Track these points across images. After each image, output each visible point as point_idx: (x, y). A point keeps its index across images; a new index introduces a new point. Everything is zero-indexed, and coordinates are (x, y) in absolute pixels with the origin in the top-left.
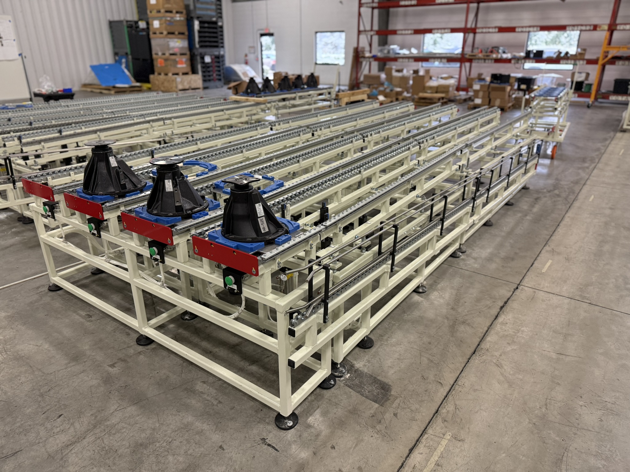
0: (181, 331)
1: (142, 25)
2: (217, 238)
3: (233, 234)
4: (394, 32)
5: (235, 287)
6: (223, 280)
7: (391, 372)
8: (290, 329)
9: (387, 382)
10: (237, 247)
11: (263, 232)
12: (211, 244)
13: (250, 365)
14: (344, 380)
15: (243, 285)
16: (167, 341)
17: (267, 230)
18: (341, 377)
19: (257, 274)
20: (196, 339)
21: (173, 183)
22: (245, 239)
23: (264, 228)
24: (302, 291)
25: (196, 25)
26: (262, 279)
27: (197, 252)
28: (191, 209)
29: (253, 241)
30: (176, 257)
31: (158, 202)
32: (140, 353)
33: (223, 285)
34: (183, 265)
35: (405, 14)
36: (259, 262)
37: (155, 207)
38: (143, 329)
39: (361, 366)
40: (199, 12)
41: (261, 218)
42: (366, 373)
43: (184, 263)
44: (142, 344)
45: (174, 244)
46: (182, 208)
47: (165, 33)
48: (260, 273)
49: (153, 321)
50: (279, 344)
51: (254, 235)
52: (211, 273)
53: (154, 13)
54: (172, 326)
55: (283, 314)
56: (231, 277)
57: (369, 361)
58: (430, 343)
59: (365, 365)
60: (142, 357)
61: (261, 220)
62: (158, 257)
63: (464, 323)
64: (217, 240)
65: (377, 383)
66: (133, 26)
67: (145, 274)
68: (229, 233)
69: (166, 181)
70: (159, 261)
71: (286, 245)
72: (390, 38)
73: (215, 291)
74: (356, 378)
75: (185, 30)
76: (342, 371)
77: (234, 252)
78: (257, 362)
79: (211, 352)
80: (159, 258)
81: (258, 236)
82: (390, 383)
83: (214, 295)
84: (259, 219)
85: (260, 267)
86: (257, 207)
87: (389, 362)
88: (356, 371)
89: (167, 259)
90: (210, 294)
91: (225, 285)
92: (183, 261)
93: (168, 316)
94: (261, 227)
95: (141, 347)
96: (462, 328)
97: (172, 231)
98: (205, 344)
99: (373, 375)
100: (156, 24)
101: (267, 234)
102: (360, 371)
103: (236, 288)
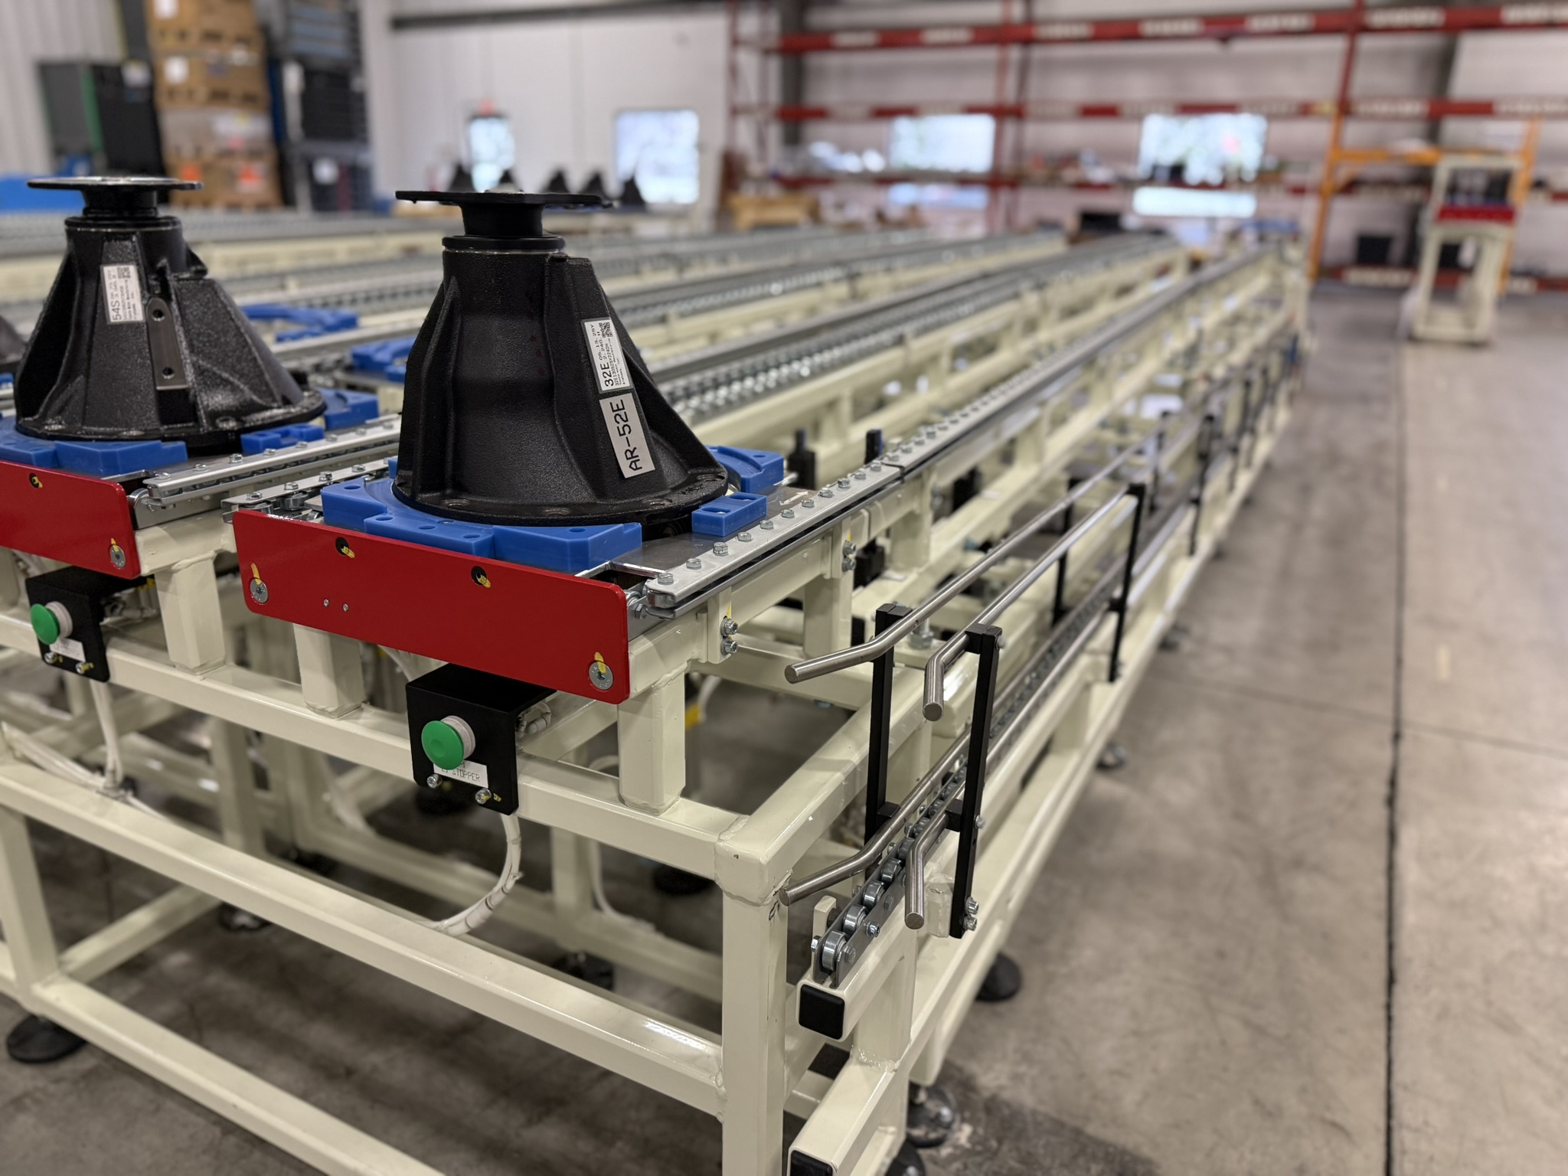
0: (218, 980)
1: (135, 74)
2: (376, 510)
3: (460, 489)
4: (821, 114)
5: (477, 775)
6: (406, 746)
7: (1130, 1097)
8: (809, 997)
9: (1130, 1146)
10: (493, 547)
11: (628, 473)
12: (341, 542)
13: (529, 1123)
14: (952, 1158)
15: (519, 761)
16: (145, 1042)
17: (647, 465)
18: (937, 1143)
19: (619, 692)
20: (280, 1015)
21: (146, 287)
22: (536, 507)
23: (631, 455)
24: (837, 778)
25: (293, 78)
26: (641, 720)
27: (261, 599)
28: (238, 412)
29: (577, 518)
30: (164, 648)
31: (69, 377)
32: (17, 1103)
33: (407, 773)
34: (196, 679)
35: (847, 73)
36: (631, 622)
37: (58, 404)
38: (39, 990)
39: (1004, 1080)
40: (301, 46)
41: (616, 400)
42: (1034, 1113)
43: (203, 668)
44: (34, 1054)
45: (145, 570)
46: (194, 407)
47: (202, 93)
48: (637, 686)
49: (89, 951)
50: (726, 1067)
51: (581, 493)
52: (340, 713)
53: (170, 42)
54: (177, 960)
55: (765, 911)
56: (454, 722)
57: (1027, 1058)
58: (1221, 955)
59: (1017, 1078)
60: (25, 1121)
61: (617, 410)
62: (76, 651)
63: (1298, 863)
64: (372, 520)
65: (1094, 1158)
66: (106, 76)
67: (41, 742)
68: (441, 487)
69: (110, 272)
70: (81, 668)
71: (759, 538)
72: (812, 129)
73: (361, 805)
74: (1000, 1142)
75: (257, 86)
76: (938, 1116)
77: (478, 571)
78: (561, 1102)
79: (350, 1072)
80: (81, 657)
81: (599, 490)
82: (1146, 1151)
83: (354, 821)
84: (604, 404)
85: (639, 649)
86: (592, 339)
87: (1103, 1054)
88: (992, 1106)
89: (121, 660)
90: (338, 820)
91: (422, 765)
92: (195, 662)
93: (160, 922)
94: (619, 446)
95: (27, 1071)
96: (1302, 884)
97: (131, 506)
98: (323, 1036)
99: (1065, 1118)
100: (176, 70)
101: (648, 483)
102: (1008, 1105)
103: (484, 782)
